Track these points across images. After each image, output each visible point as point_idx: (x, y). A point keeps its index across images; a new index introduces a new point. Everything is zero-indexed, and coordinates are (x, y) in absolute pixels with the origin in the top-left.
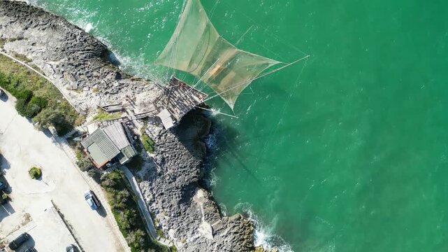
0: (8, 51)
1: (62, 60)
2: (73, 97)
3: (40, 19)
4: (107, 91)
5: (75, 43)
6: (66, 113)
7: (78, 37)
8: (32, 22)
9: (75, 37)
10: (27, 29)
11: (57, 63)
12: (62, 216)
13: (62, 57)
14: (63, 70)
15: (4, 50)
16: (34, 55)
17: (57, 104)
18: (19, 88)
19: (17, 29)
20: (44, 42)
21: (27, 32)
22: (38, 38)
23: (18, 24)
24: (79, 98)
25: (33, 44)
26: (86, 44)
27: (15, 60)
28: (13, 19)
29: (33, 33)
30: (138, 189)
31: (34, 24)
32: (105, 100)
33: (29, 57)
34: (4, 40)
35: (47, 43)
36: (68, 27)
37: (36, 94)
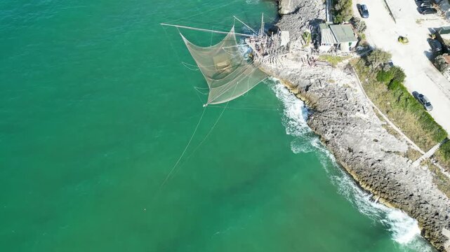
0: (404, 142)
1: (352, 116)
2: (354, 83)
3: (362, 164)
4: (323, 78)
5: (335, 126)
6: (363, 68)
7: (330, 130)
8: (372, 165)
9: (333, 132)
10: (379, 160)
11: (358, 114)
12: (391, 14)
13: (352, 119)
14: (355, 106)
15: (409, 144)
16: (378, 129)
17: (369, 77)
18: (399, 93)
19: (389, 164)
20: (365, 139)
21: (380, 157)
22: (370, 146)
23: (388, 168)
24: (349, 80)
25: (377, 141)
26: (326, 122)
27: (399, 131)
28: (392, 177)
29: (373, 152)
30: (328, 15)
31: (370, 162)
32: (328, 71)
33: (384, 129)
34: (407, 156)
35: (361, 137)
36: (336, 145)
37: (385, 88)
